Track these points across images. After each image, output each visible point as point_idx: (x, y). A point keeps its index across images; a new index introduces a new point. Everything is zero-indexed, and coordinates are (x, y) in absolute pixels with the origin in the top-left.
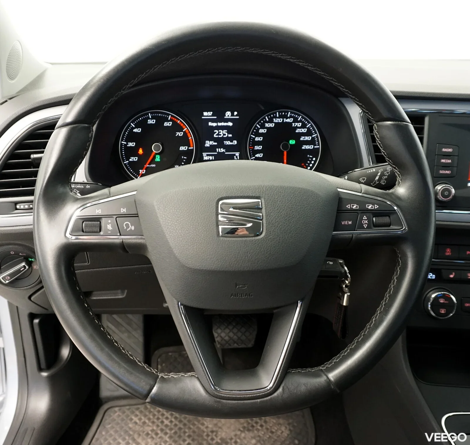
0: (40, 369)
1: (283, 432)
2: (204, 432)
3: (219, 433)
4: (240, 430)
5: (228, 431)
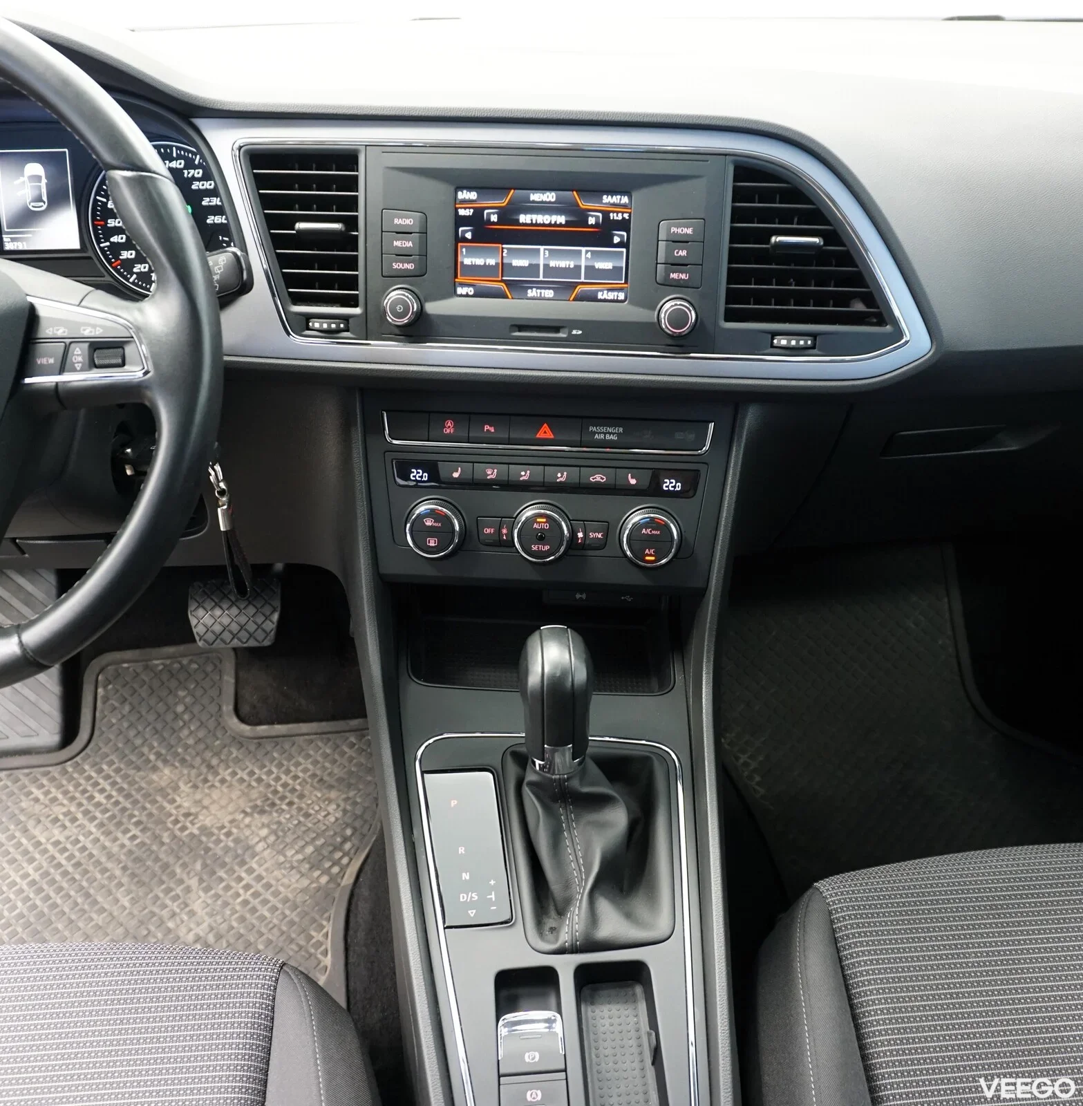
1: (329, 814)
2: (171, 815)
3: (201, 817)
4: (244, 812)
5: (219, 814)
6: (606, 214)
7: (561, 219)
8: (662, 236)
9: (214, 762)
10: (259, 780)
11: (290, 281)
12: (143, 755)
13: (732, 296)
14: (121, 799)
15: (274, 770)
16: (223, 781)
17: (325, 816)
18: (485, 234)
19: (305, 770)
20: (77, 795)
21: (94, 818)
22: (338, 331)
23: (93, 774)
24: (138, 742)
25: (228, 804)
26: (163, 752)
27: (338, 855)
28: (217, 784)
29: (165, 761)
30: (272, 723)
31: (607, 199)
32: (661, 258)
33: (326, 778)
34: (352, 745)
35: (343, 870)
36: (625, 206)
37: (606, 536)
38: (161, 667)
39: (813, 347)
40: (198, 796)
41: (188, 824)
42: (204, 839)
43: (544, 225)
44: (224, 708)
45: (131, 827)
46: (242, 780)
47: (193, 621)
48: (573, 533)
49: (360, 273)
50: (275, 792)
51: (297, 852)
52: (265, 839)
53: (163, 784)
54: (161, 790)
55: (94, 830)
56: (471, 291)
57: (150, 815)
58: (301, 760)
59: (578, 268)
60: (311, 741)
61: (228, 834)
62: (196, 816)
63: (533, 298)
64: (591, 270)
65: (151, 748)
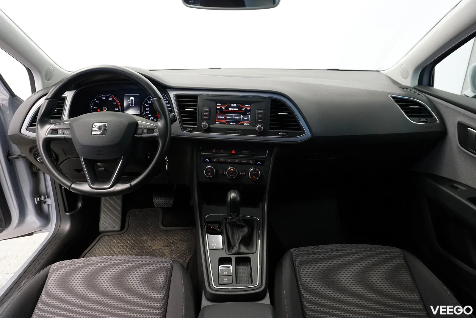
0: (66, 212)
1: (183, 247)
2: (146, 247)
3: (153, 247)
4: (163, 246)
5: (157, 247)
6: (246, 108)
7: (237, 109)
8: (257, 113)
9: (156, 235)
10: (167, 240)
11: (183, 120)
12: (140, 233)
13: (271, 125)
14: (134, 243)
15: (171, 238)
16: (158, 240)
17: (182, 248)
18: (222, 112)
19: (178, 238)
20: (124, 242)
21: (128, 247)
22: (192, 130)
23: (128, 237)
24: (139, 230)
25: (159, 245)
26: (144, 233)
27: (185, 256)
28: (157, 240)
29: (145, 235)
30: (171, 227)
31: (246, 106)
32: (257, 117)
33: (183, 240)
34: (189, 233)
35: (186, 259)
36: (250, 107)
37: (246, 173)
38: (145, 213)
39: (287, 135)
40: (152, 243)
41: (150, 249)
42: (153, 252)
43: (234, 110)
44: (159, 223)
45: (136, 249)
46: (163, 240)
47: (154, 200)
48: (239, 173)
49: (197, 119)
50: (171, 242)
51: (175, 255)
52: (168, 252)
53: (144, 240)
54: (144, 241)
55: (127, 249)
56: (219, 123)
57: (141, 246)
58: (177, 236)
59: (240, 119)
60: (179, 232)
61: (159, 251)
62: (152, 247)
63: (231, 124)
64: (243, 119)
65: (142, 232)
